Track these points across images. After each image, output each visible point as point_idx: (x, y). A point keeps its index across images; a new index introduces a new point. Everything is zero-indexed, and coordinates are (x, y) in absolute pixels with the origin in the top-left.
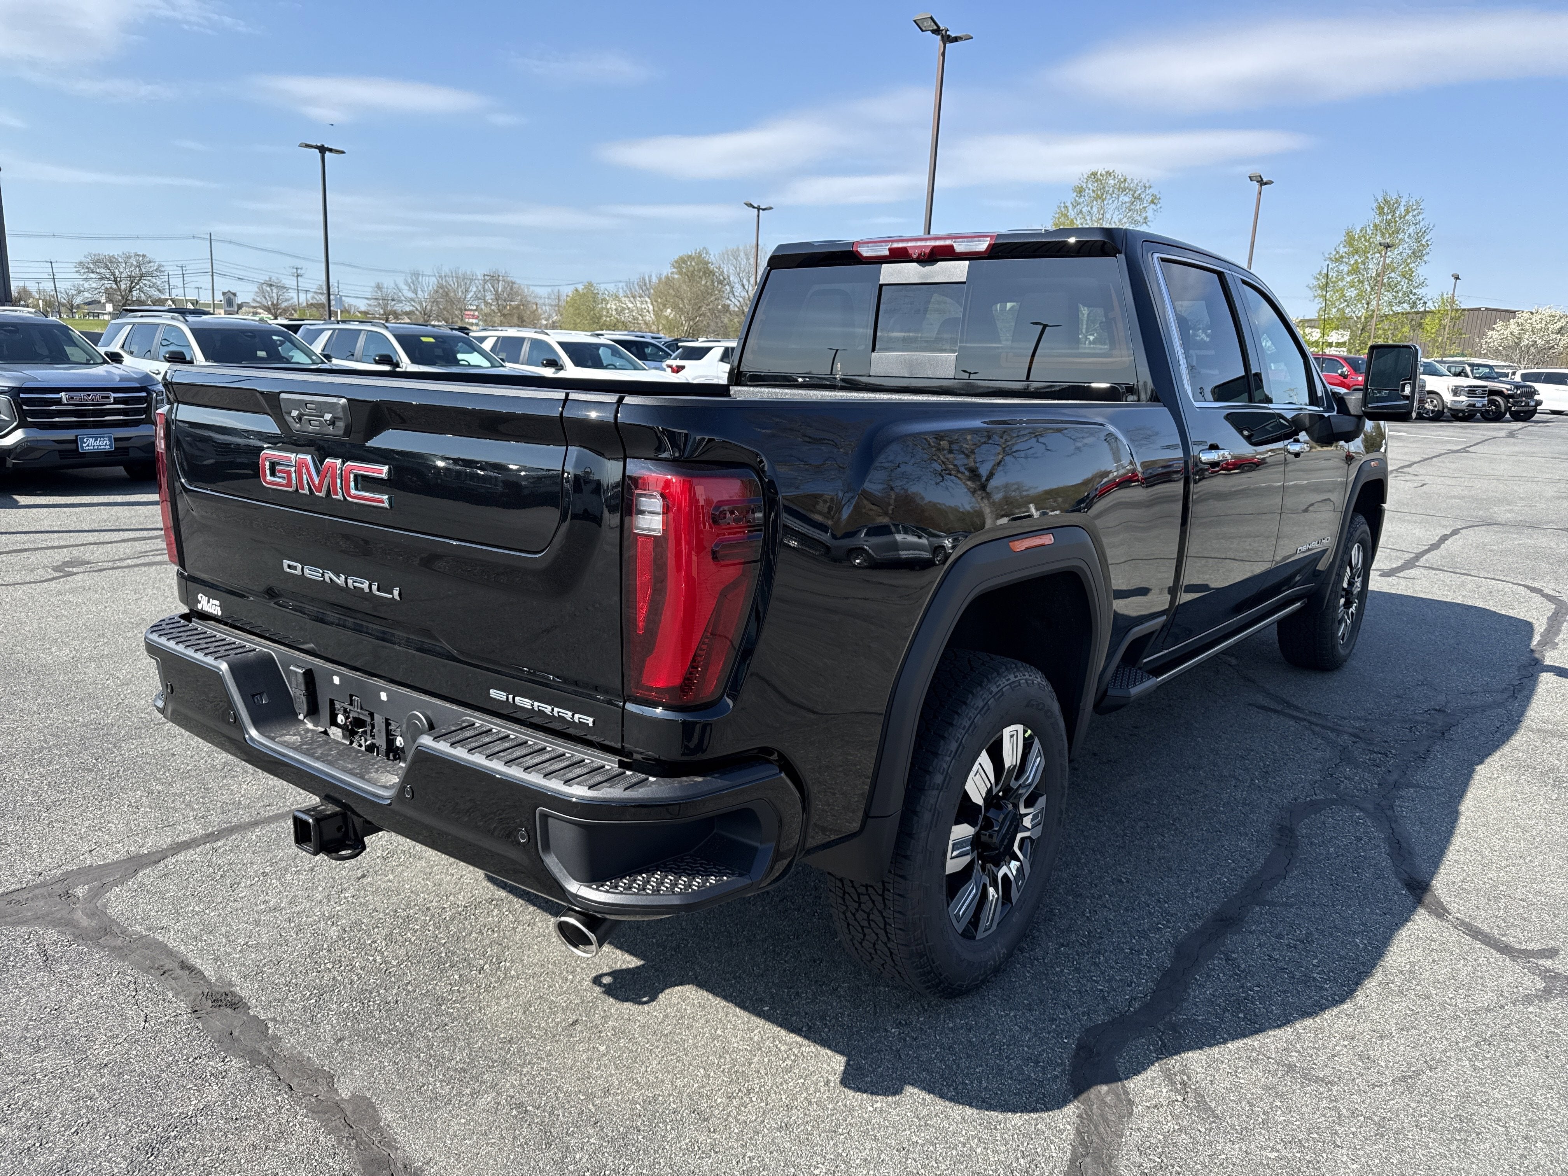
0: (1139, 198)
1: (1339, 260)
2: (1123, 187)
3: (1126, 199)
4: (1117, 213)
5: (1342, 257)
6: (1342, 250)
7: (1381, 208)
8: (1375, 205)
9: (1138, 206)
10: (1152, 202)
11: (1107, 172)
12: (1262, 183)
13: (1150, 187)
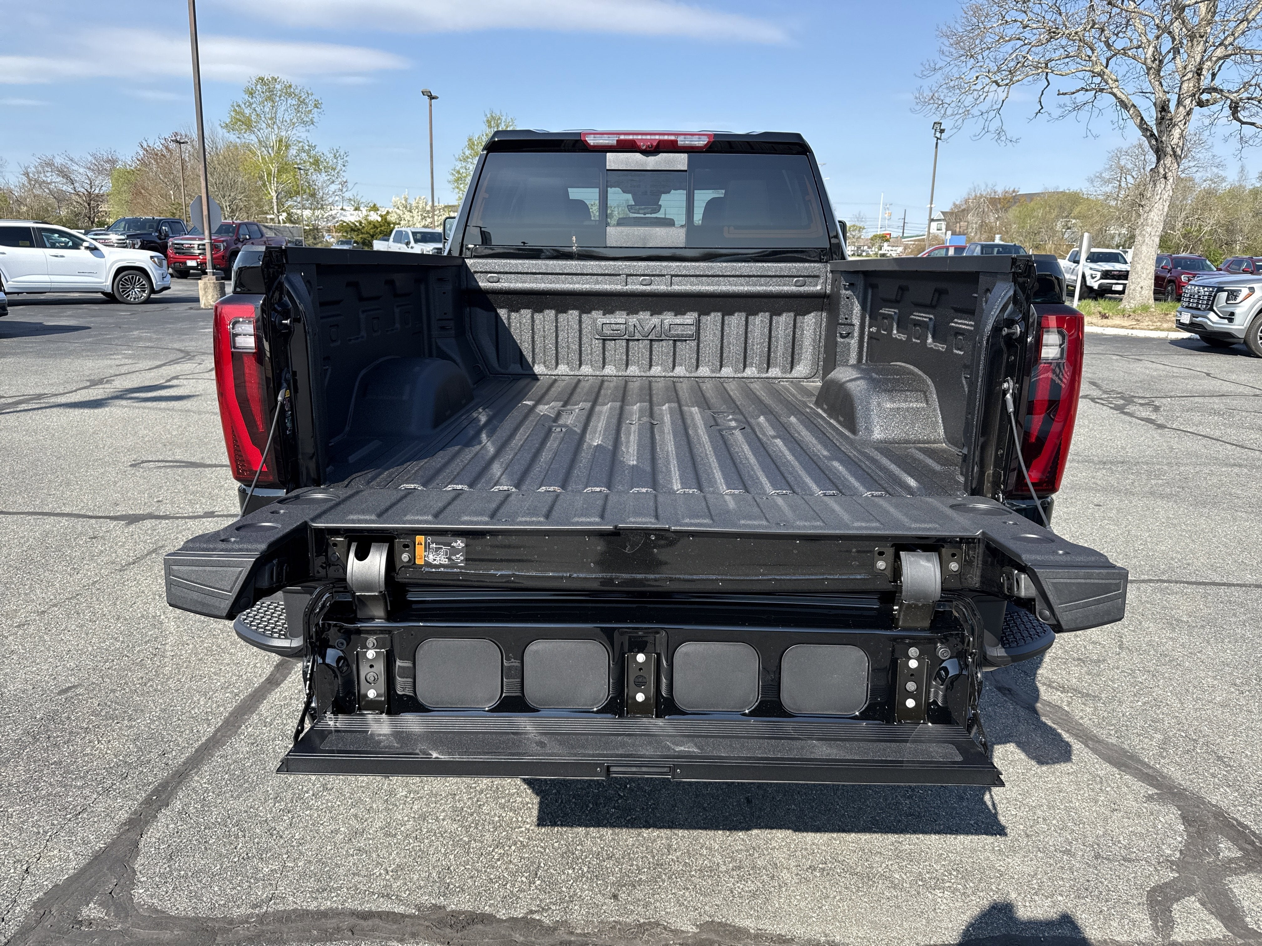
0: (303, 102)
1: (465, 159)
2: (288, 91)
3: (294, 102)
4: (287, 113)
5: (468, 157)
6: (468, 152)
7: (489, 122)
8: (485, 119)
9: (303, 108)
10: (316, 106)
11: (273, 78)
12: (432, 98)
13: (312, 94)
